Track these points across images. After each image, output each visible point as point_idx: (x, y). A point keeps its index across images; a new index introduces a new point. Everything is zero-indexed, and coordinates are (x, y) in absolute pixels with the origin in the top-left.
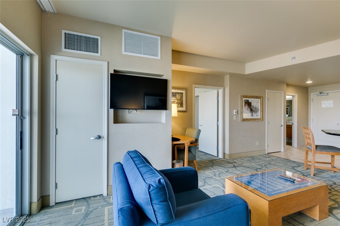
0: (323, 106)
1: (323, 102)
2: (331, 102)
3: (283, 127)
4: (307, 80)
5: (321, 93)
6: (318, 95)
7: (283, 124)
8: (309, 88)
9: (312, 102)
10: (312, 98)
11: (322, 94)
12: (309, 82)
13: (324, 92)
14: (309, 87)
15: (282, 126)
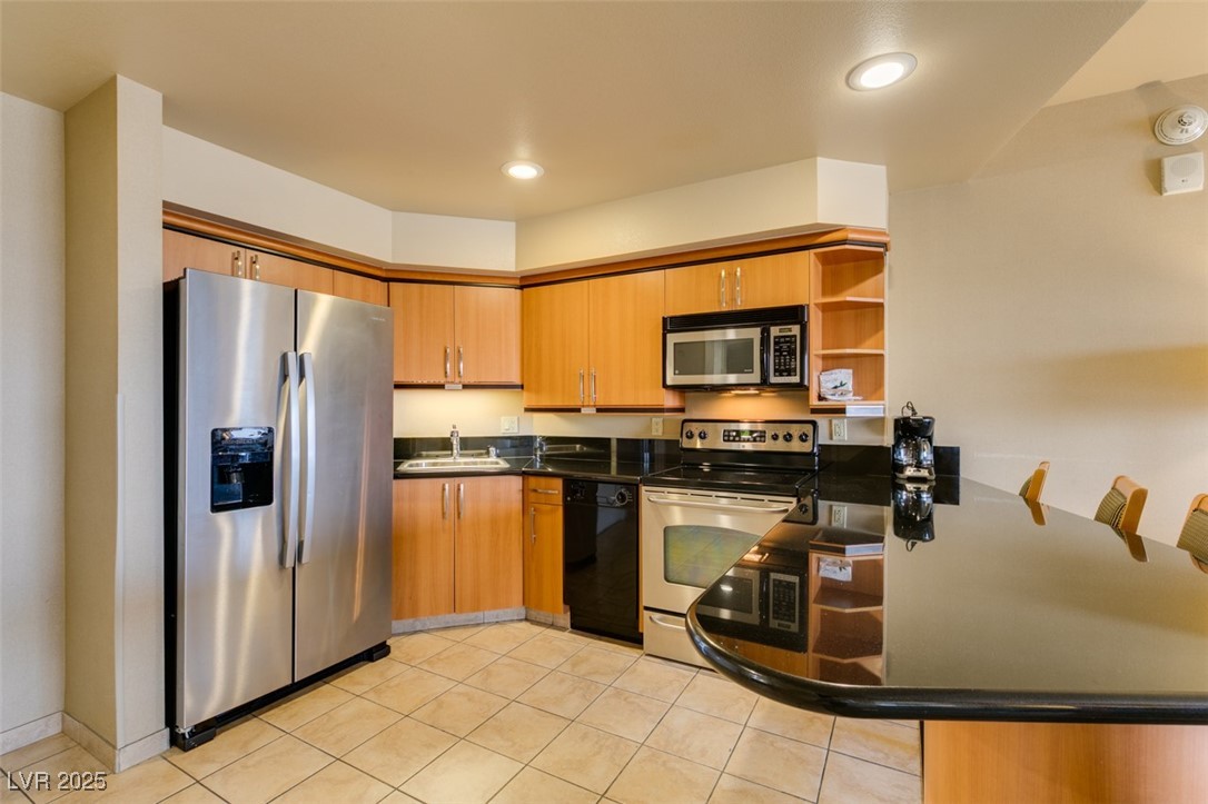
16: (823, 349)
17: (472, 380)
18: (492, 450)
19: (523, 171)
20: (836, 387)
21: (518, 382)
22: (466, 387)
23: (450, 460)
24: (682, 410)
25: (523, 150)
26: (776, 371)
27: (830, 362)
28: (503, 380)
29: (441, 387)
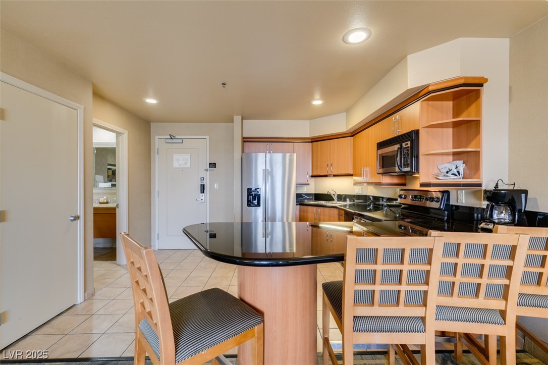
0: (176, 165)
1: (176, 156)
2: (187, 157)
3: (80, 223)
4: (147, 96)
5: (171, 138)
6: (167, 141)
7: (80, 212)
8: (151, 123)
9: (157, 156)
10: (156, 147)
11: (175, 141)
12: (151, 101)
13: (177, 137)
14: (153, 122)
15: (77, 218)
16: (453, 148)
17: (336, 173)
18: (348, 199)
19: (317, 102)
20: (447, 172)
21: (352, 173)
22: (334, 176)
23: (334, 202)
24: (405, 185)
25: (317, 96)
26: (404, 165)
27: (456, 157)
28: (346, 173)
29: (326, 176)
